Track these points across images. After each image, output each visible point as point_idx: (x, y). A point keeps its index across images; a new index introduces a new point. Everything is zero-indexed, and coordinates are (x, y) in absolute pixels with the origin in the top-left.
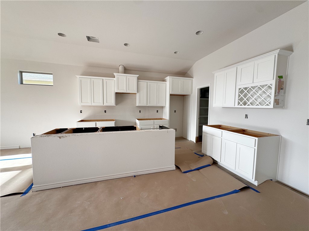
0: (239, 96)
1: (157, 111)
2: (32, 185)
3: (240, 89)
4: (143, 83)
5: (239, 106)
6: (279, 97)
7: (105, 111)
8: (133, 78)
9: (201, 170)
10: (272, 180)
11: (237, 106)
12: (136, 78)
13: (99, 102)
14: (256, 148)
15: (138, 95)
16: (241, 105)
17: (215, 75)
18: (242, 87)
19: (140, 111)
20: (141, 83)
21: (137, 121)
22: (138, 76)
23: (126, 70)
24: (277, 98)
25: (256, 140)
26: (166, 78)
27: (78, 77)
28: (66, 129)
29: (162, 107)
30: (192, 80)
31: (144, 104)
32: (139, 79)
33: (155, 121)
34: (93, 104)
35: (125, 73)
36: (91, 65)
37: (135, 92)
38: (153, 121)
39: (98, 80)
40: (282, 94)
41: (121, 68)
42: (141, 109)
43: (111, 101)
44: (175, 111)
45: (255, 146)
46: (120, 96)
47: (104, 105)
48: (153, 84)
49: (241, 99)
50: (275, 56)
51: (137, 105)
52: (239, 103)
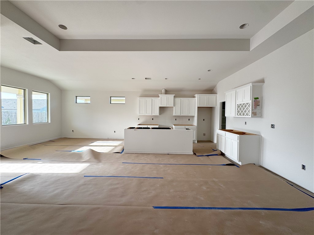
0: (238, 109)
1: (189, 120)
2: (123, 150)
3: (238, 105)
4: (178, 100)
5: (238, 116)
6: (257, 111)
7: (153, 119)
8: (171, 97)
9: (209, 157)
10: (255, 164)
11: (236, 116)
12: (173, 97)
13: (149, 113)
14: (238, 141)
15: (174, 108)
16: (239, 115)
17: (226, 94)
18: (239, 103)
19: (176, 119)
20: (176, 99)
21: (173, 126)
22: (174, 95)
23: (167, 92)
24: (255, 111)
25: (238, 136)
26: (195, 95)
27: (138, 98)
28: (135, 128)
29: (193, 117)
30: (216, 96)
31: (178, 114)
32: (175, 97)
33: (186, 126)
34: (146, 115)
35: (166, 94)
36: (146, 90)
37: (173, 106)
38: (184, 126)
39: (149, 99)
40: (259, 109)
41: (163, 91)
42: (177, 118)
43: (157, 112)
44: (204, 120)
45: (238, 140)
46: (162, 109)
47: (152, 115)
48: (185, 100)
49: (239, 112)
50: (251, 86)
51: (174, 115)
52: (237, 114)
